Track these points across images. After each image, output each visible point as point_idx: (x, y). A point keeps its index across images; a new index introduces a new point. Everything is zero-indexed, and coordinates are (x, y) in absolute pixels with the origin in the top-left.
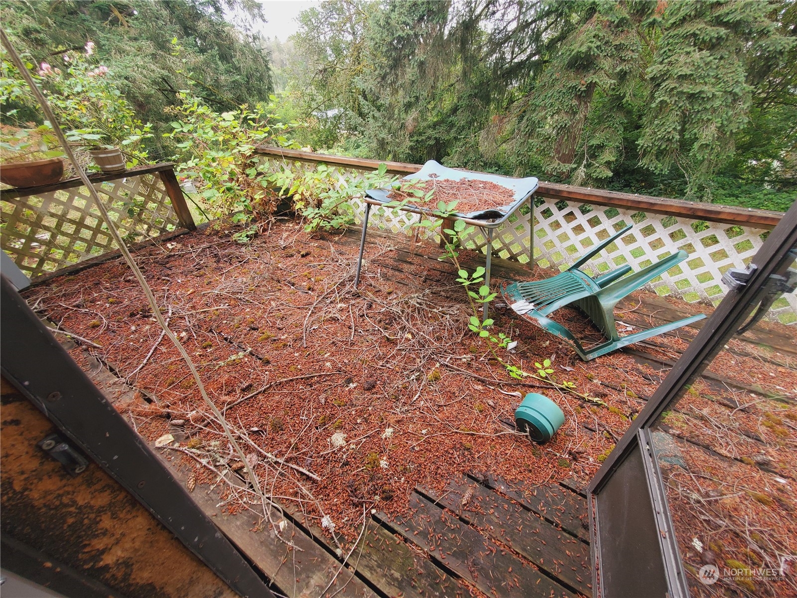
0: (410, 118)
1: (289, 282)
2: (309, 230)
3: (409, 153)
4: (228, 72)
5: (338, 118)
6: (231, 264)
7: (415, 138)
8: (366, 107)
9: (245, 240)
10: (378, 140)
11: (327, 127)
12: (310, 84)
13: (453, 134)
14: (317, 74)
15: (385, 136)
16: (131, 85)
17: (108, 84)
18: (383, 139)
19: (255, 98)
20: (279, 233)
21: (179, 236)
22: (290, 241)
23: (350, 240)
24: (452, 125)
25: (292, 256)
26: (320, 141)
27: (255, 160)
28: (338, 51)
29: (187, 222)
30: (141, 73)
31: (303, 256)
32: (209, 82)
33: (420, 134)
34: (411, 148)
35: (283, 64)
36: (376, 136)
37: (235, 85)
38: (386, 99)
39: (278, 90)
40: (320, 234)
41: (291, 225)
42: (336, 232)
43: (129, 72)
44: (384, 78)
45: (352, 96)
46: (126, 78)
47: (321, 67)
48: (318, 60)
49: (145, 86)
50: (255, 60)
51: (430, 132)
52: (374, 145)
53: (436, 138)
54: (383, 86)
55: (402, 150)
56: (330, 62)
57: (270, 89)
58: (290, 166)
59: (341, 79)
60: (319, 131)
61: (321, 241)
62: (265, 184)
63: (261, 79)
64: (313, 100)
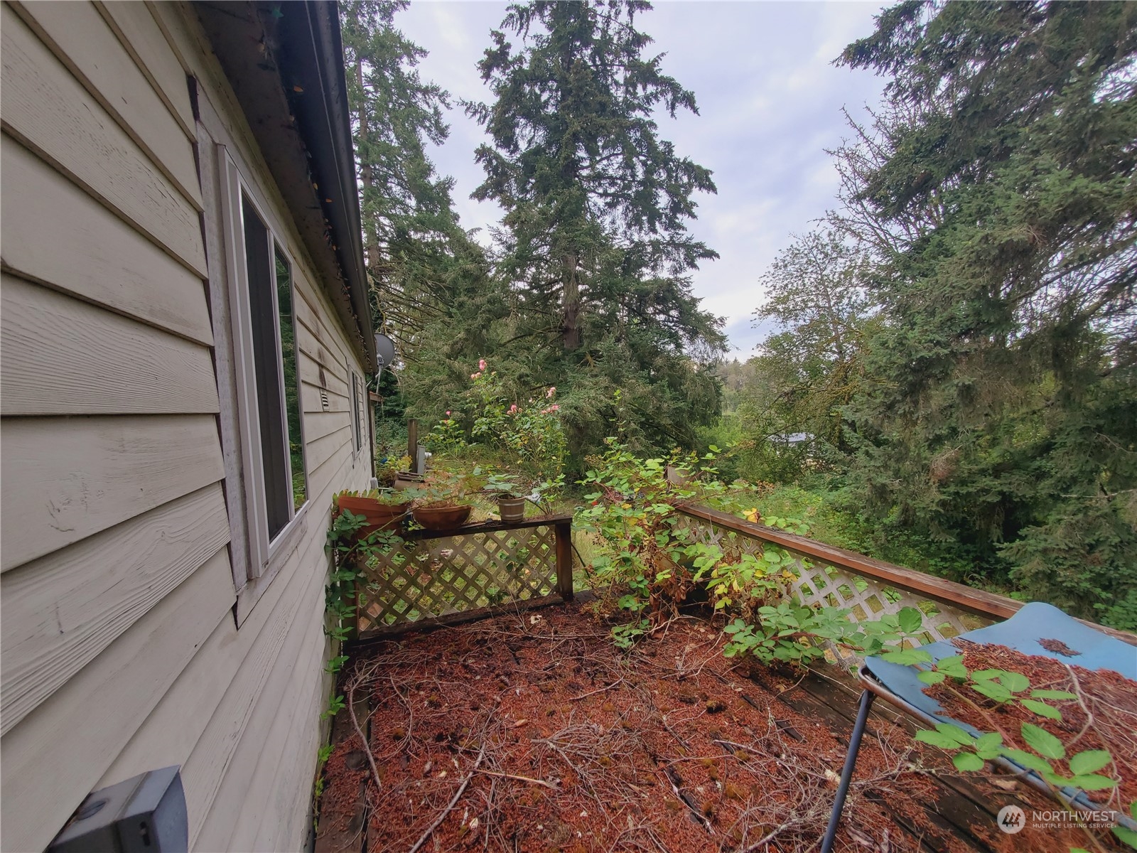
0: (940, 460)
1: (672, 773)
2: (731, 655)
3: (936, 511)
4: (674, 399)
5: (803, 445)
6: (593, 684)
7: (952, 489)
8: (855, 441)
9: (626, 643)
10: (874, 486)
11: (786, 456)
12: (770, 408)
13: (1045, 488)
14: (780, 396)
15: (888, 482)
16: (577, 413)
17: (554, 419)
18: (884, 485)
19: (697, 422)
20: (679, 641)
21: (550, 605)
22: (693, 668)
23: (810, 700)
24: (1040, 475)
25: (690, 702)
26: (772, 472)
27: (672, 521)
28: (814, 371)
29: (565, 589)
30: (590, 403)
31: (710, 710)
32: (650, 409)
33: (963, 483)
34: (943, 504)
35: (738, 386)
36: (869, 480)
37: (678, 411)
38: (893, 432)
39: (726, 413)
40: (749, 667)
41: (702, 630)
42: (783, 670)
43: (581, 403)
44: (890, 407)
45: (830, 421)
46: (576, 408)
47: (787, 389)
48: (785, 382)
49: (589, 414)
50: (705, 387)
51: (986, 481)
52: (866, 491)
53: (1001, 493)
54: (889, 417)
55: (922, 505)
56: (801, 383)
57: (717, 413)
58: (720, 535)
59: (816, 401)
60: (773, 461)
61: (751, 685)
62: (676, 558)
63: (708, 404)
64: (770, 424)
